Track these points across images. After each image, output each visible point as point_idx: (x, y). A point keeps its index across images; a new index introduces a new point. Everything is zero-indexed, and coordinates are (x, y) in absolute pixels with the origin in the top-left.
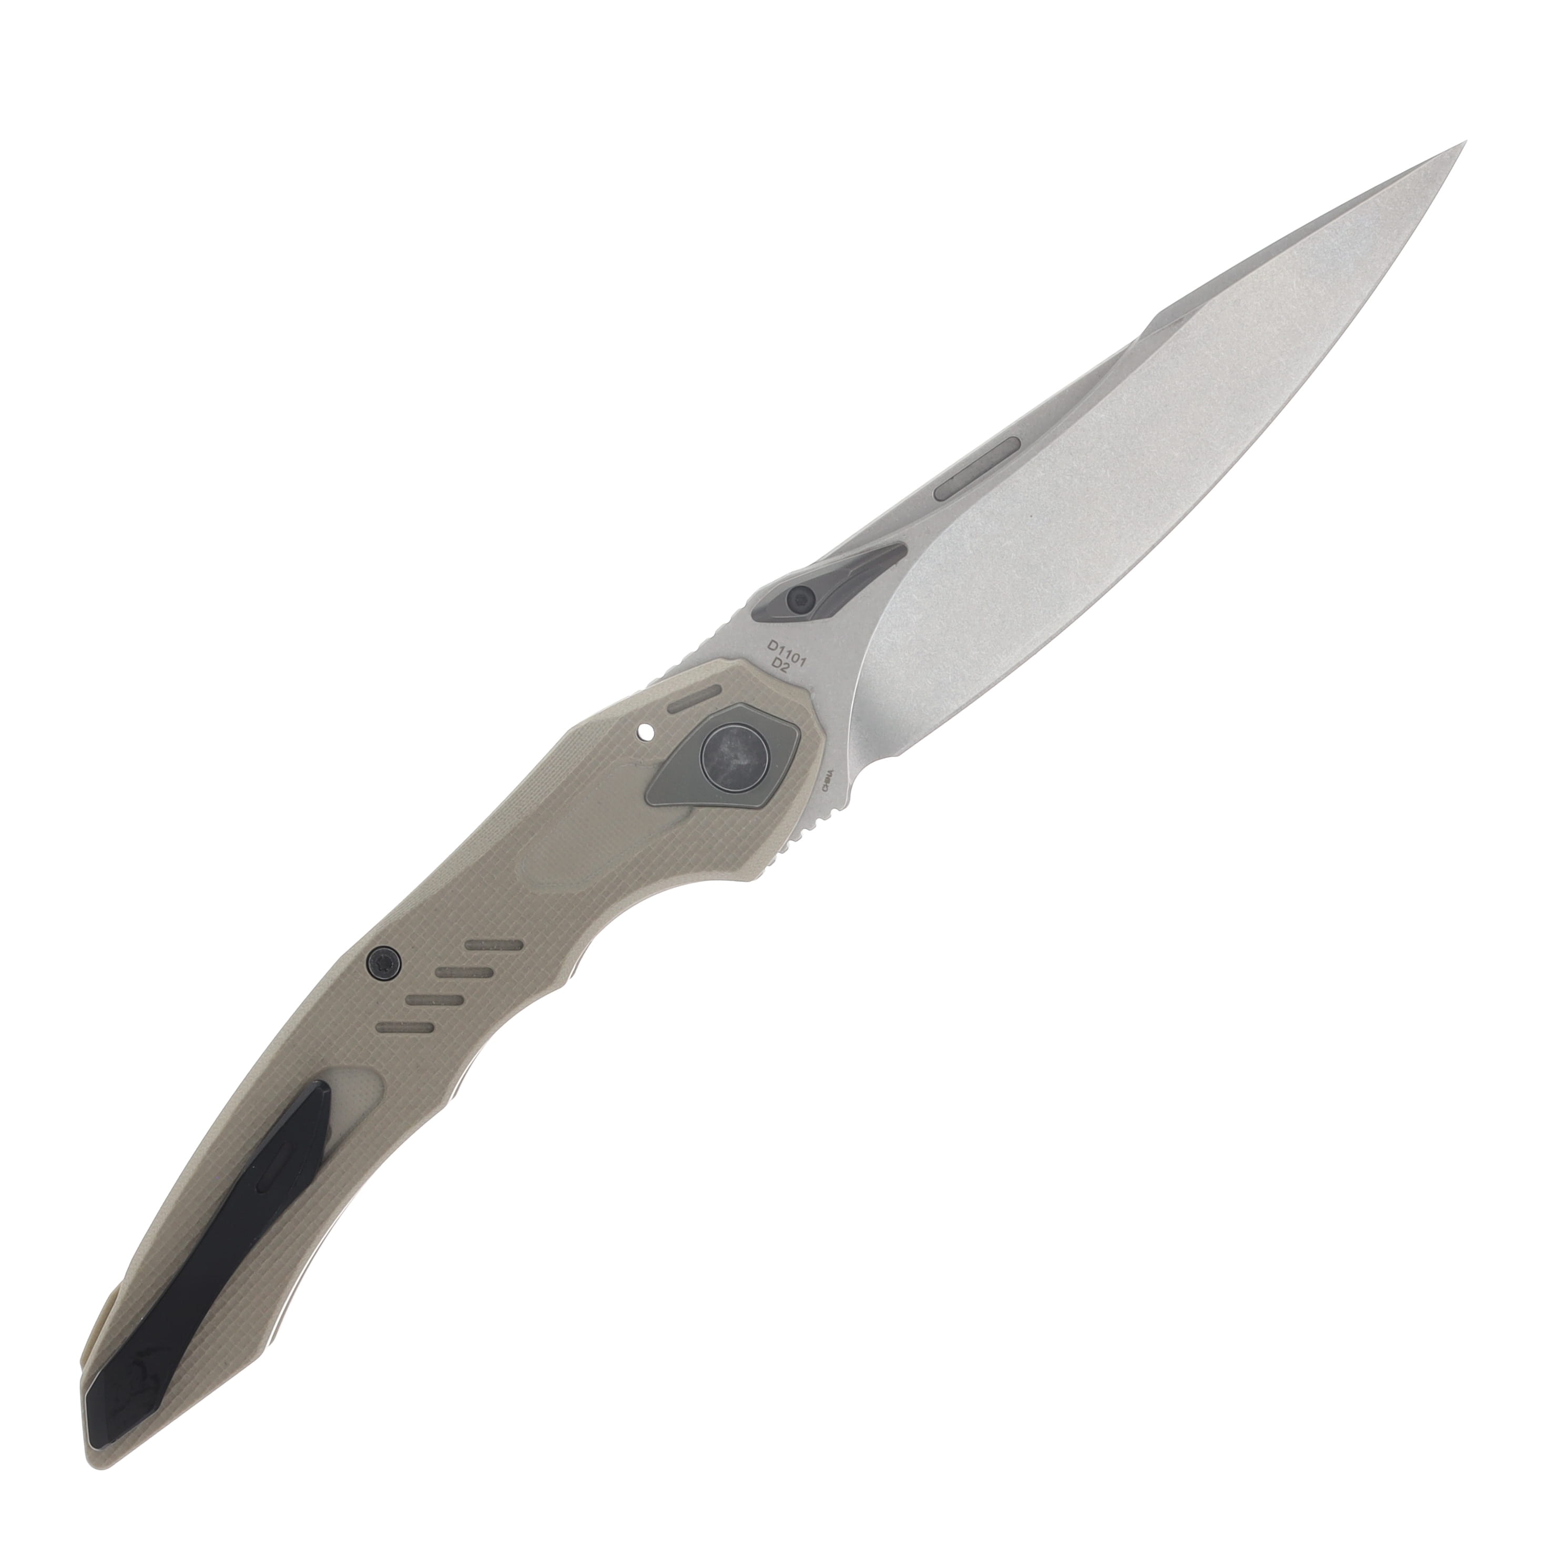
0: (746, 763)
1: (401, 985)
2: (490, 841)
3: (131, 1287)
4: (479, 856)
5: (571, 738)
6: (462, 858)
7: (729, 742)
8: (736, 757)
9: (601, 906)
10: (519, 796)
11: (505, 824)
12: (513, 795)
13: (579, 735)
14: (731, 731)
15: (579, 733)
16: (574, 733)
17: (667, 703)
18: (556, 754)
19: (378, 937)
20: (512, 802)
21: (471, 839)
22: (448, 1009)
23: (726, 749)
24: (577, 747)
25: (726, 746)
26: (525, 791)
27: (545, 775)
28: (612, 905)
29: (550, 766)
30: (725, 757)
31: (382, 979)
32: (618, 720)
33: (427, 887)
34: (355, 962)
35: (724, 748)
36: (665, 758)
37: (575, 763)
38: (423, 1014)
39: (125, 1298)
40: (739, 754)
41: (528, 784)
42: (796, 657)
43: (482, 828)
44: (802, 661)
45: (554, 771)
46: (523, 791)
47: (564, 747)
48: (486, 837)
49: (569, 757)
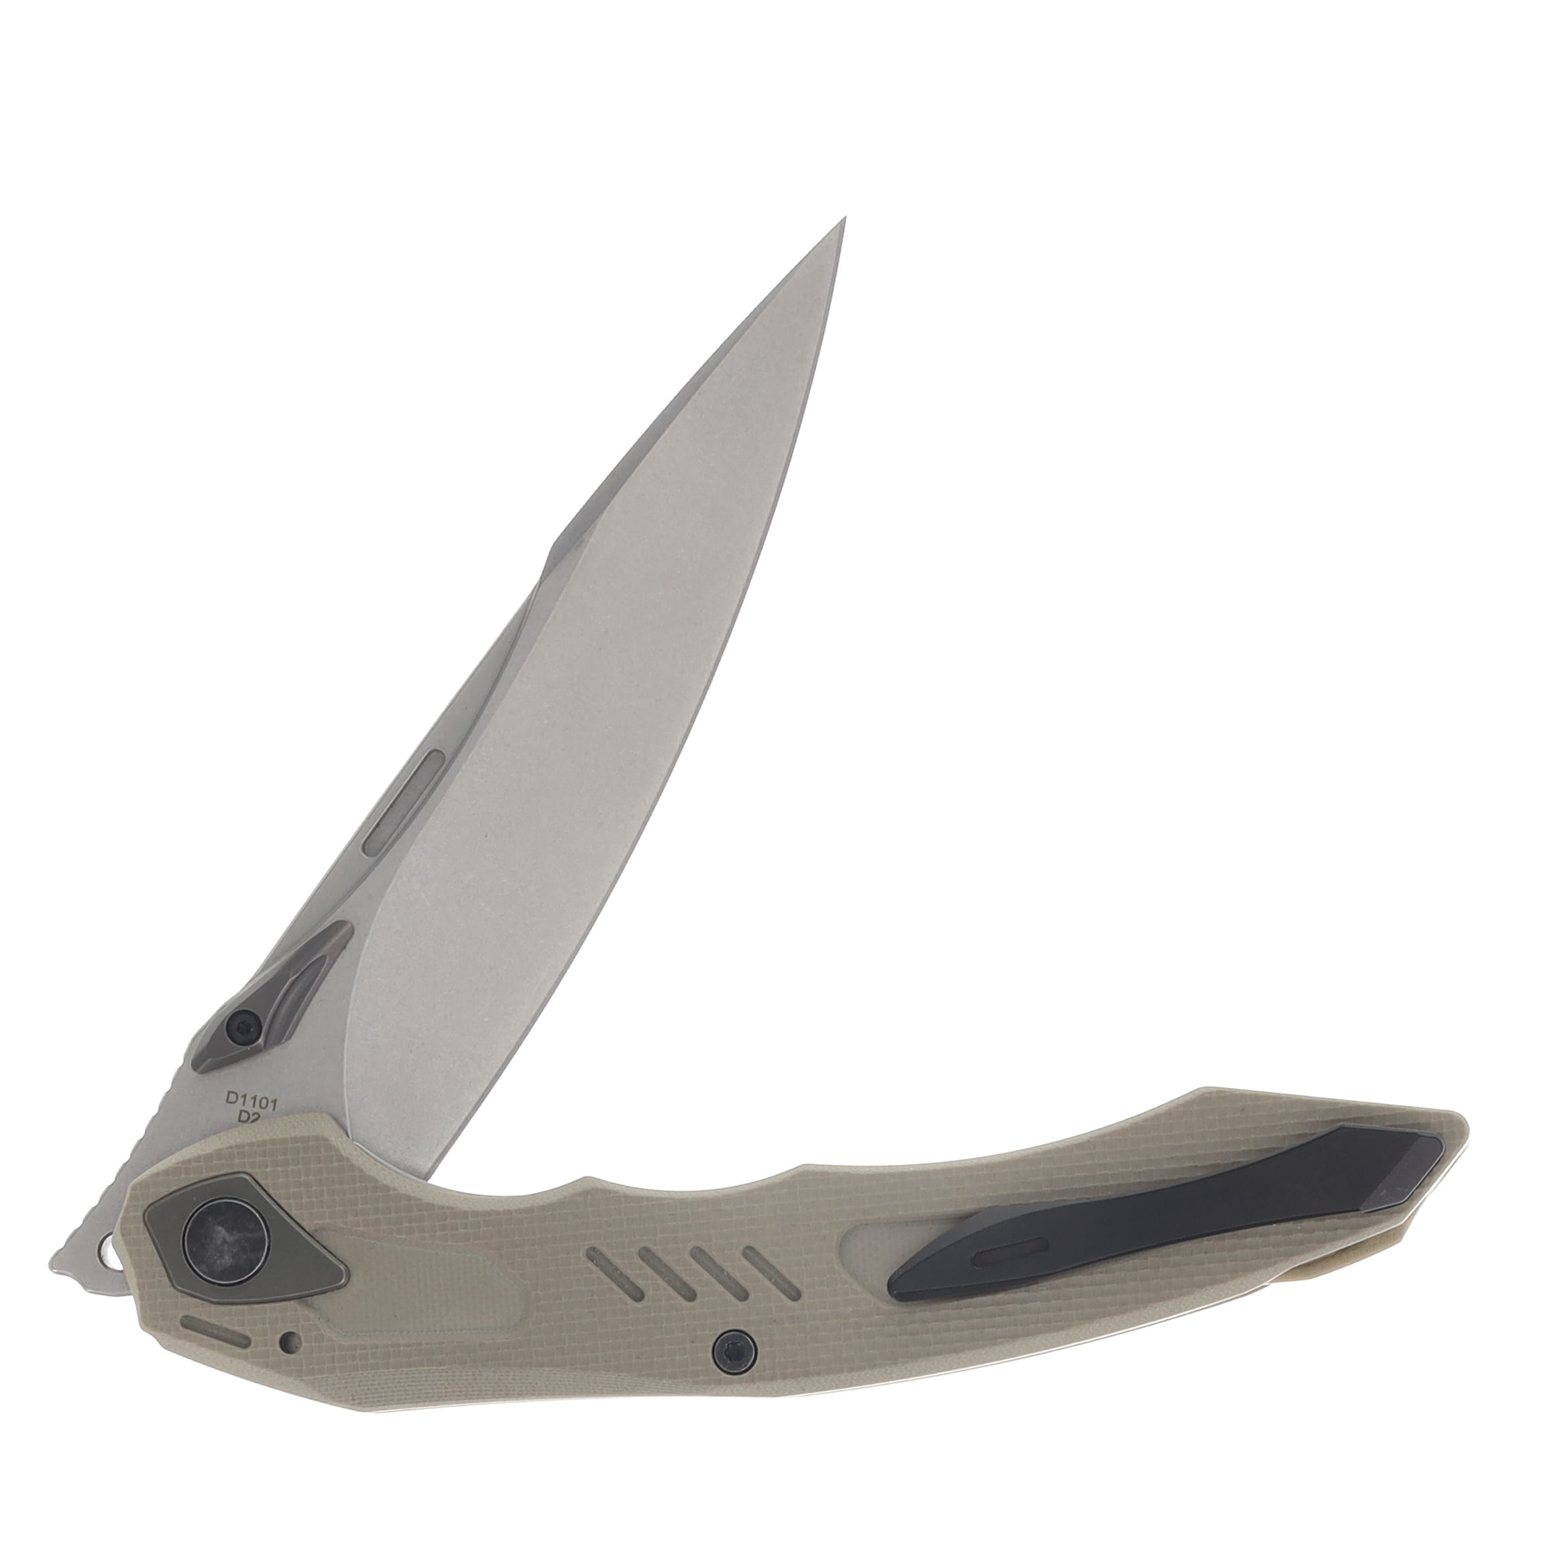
0: (220, 1228)
1: (737, 1317)
2: (527, 1376)
3: (1267, 1266)
4: (551, 1371)
5: (366, 1403)
6: (569, 1384)
7: (218, 1262)
8: (225, 1241)
9: (479, 1219)
10: (464, 1393)
11: (500, 1379)
12: (470, 1399)
13: (356, 1397)
14: (206, 1270)
15: (353, 1400)
16: (359, 1404)
17: (244, 1351)
18: (393, 1400)
19: (719, 1382)
20: (476, 1393)
21: (546, 1394)
22: (714, 1254)
23: (227, 1257)
24: (366, 1388)
25: (223, 1261)
26: (454, 1392)
27: (421, 1390)
28: (469, 1210)
29: (409, 1394)
30: (235, 1251)
31: (749, 1339)
32: (304, 1378)
33: (628, 1387)
34: (762, 1378)
35: (227, 1260)
36: (292, 1302)
37: (380, 1376)
38: (744, 1272)
39: (1281, 1261)
40: (219, 1242)
41: (445, 1396)
42: (264, 1102)
43: (526, 1394)
44: (272, 1104)
45: (409, 1386)
46: (456, 1394)
47: (380, 1399)
48: (530, 1383)
49: (382, 1386)
